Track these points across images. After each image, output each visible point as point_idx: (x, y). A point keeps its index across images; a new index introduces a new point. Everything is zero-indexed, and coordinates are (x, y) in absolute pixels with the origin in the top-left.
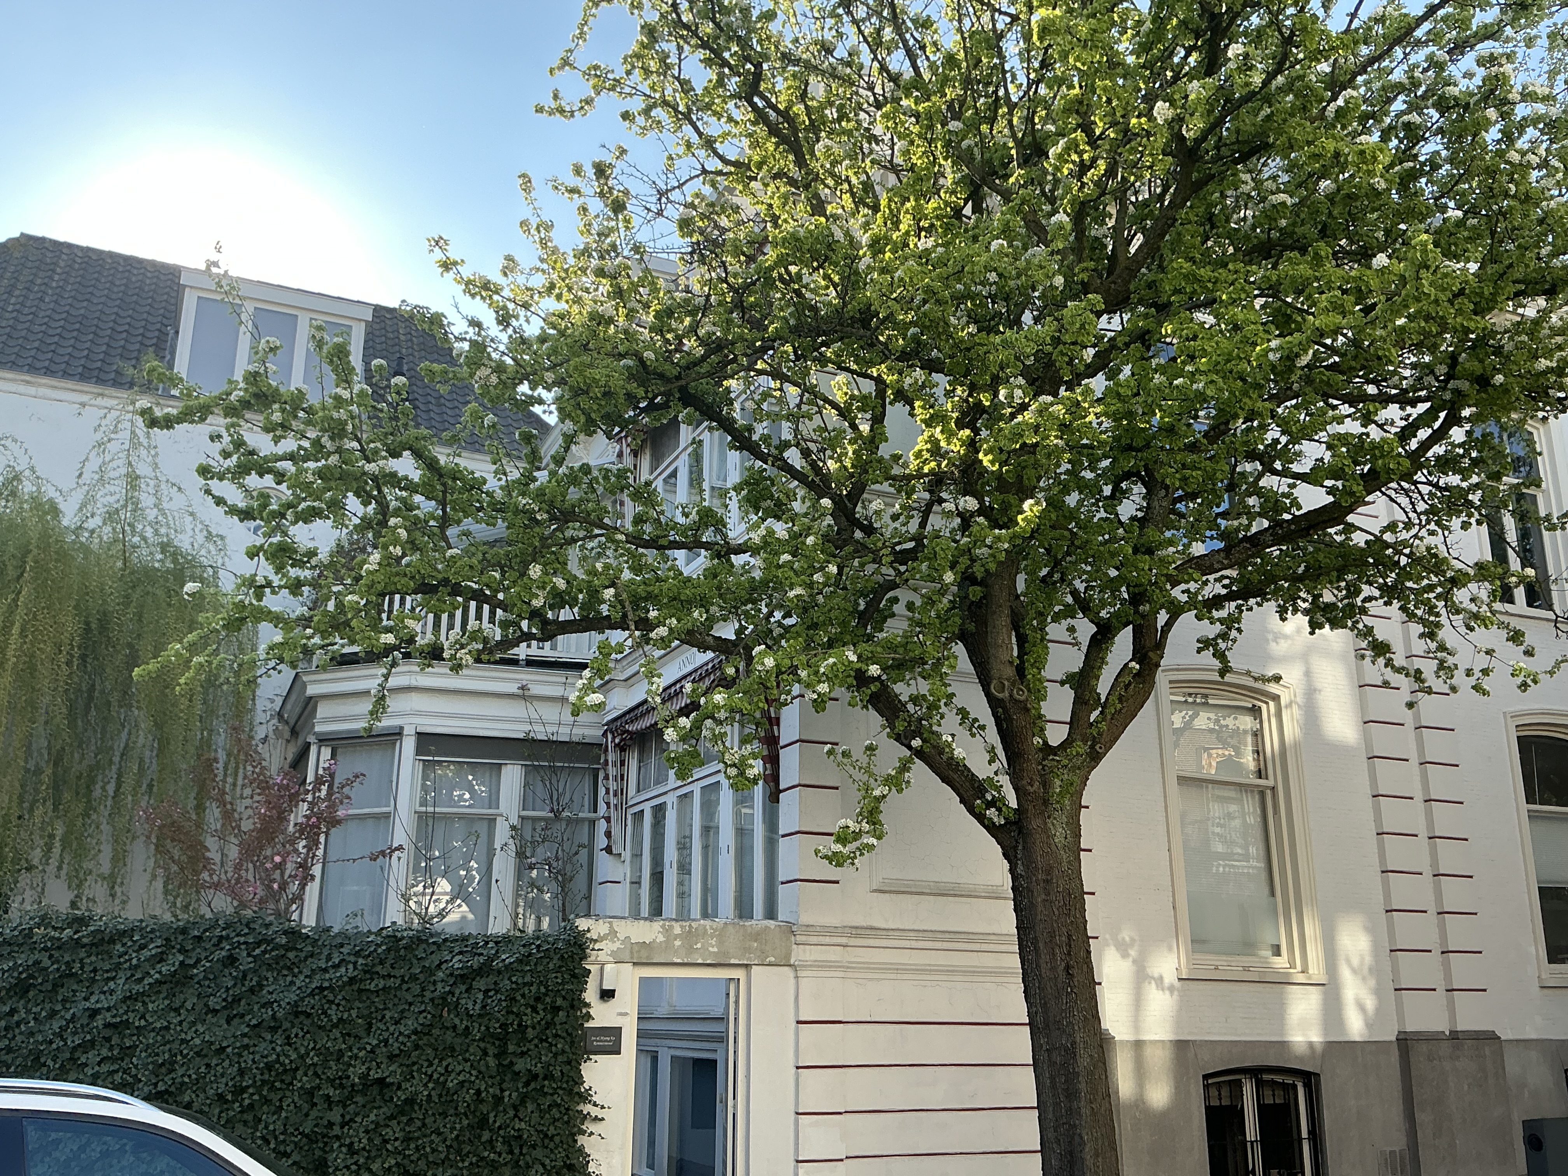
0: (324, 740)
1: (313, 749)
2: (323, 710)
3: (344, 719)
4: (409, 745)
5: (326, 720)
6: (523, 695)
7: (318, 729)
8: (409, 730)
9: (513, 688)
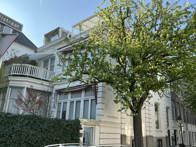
0: (10, 87)
1: (8, 88)
2: (10, 82)
3: (14, 84)
4: (25, 89)
5: (11, 84)
6: (42, 84)
7: (9, 85)
8: (26, 87)
9: (41, 83)
